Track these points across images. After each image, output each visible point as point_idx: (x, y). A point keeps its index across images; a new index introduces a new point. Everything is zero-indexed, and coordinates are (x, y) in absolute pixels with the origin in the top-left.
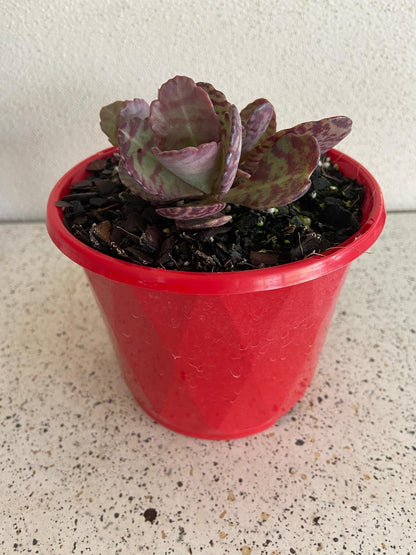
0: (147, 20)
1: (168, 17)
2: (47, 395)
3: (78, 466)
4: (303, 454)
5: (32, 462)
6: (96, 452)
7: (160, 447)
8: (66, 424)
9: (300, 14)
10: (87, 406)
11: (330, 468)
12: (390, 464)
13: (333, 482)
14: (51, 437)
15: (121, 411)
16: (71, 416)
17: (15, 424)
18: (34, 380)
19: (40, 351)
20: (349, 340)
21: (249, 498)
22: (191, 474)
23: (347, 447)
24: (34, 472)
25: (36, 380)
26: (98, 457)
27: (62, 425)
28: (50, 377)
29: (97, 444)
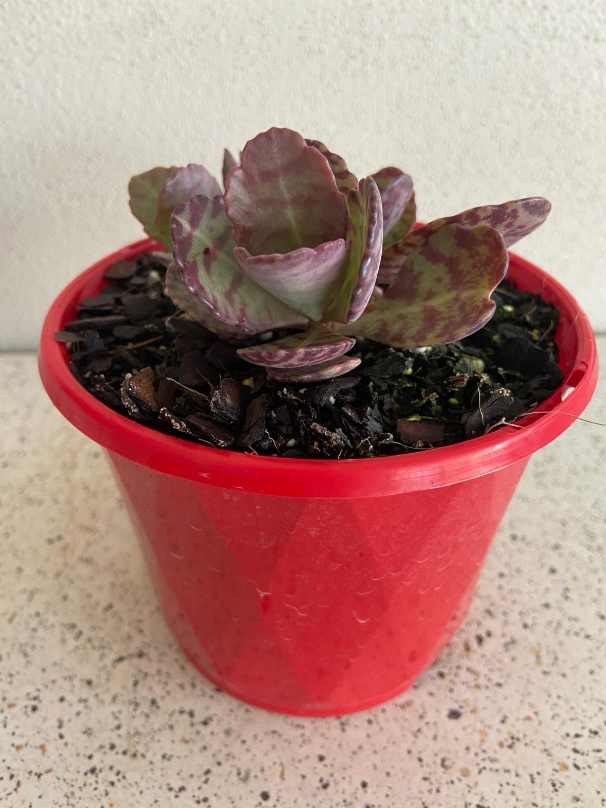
0: (191, 43)
1: (223, 39)
2: (34, 647)
3: (93, 771)
4: (460, 734)
5: (15, 765)
6: (121, 745)
7: (228, 732)
8: (69, 697)
9: (423, 39)
10: (101, 665)
11: (505, 756)
12: (597, 742)
13: (512, 779)
14: (45, 719)
15: (159, 672)
16: (76, 682)
18: (11, 620)
19: (20, 570)
20: (514, 538)
22: (282, 776)
23: (528, 718)
24: (19, 784)
25: (16, 620)
26: (124, 753)
27: (62, 700)
28: (38, 614)
29: (122, 731)
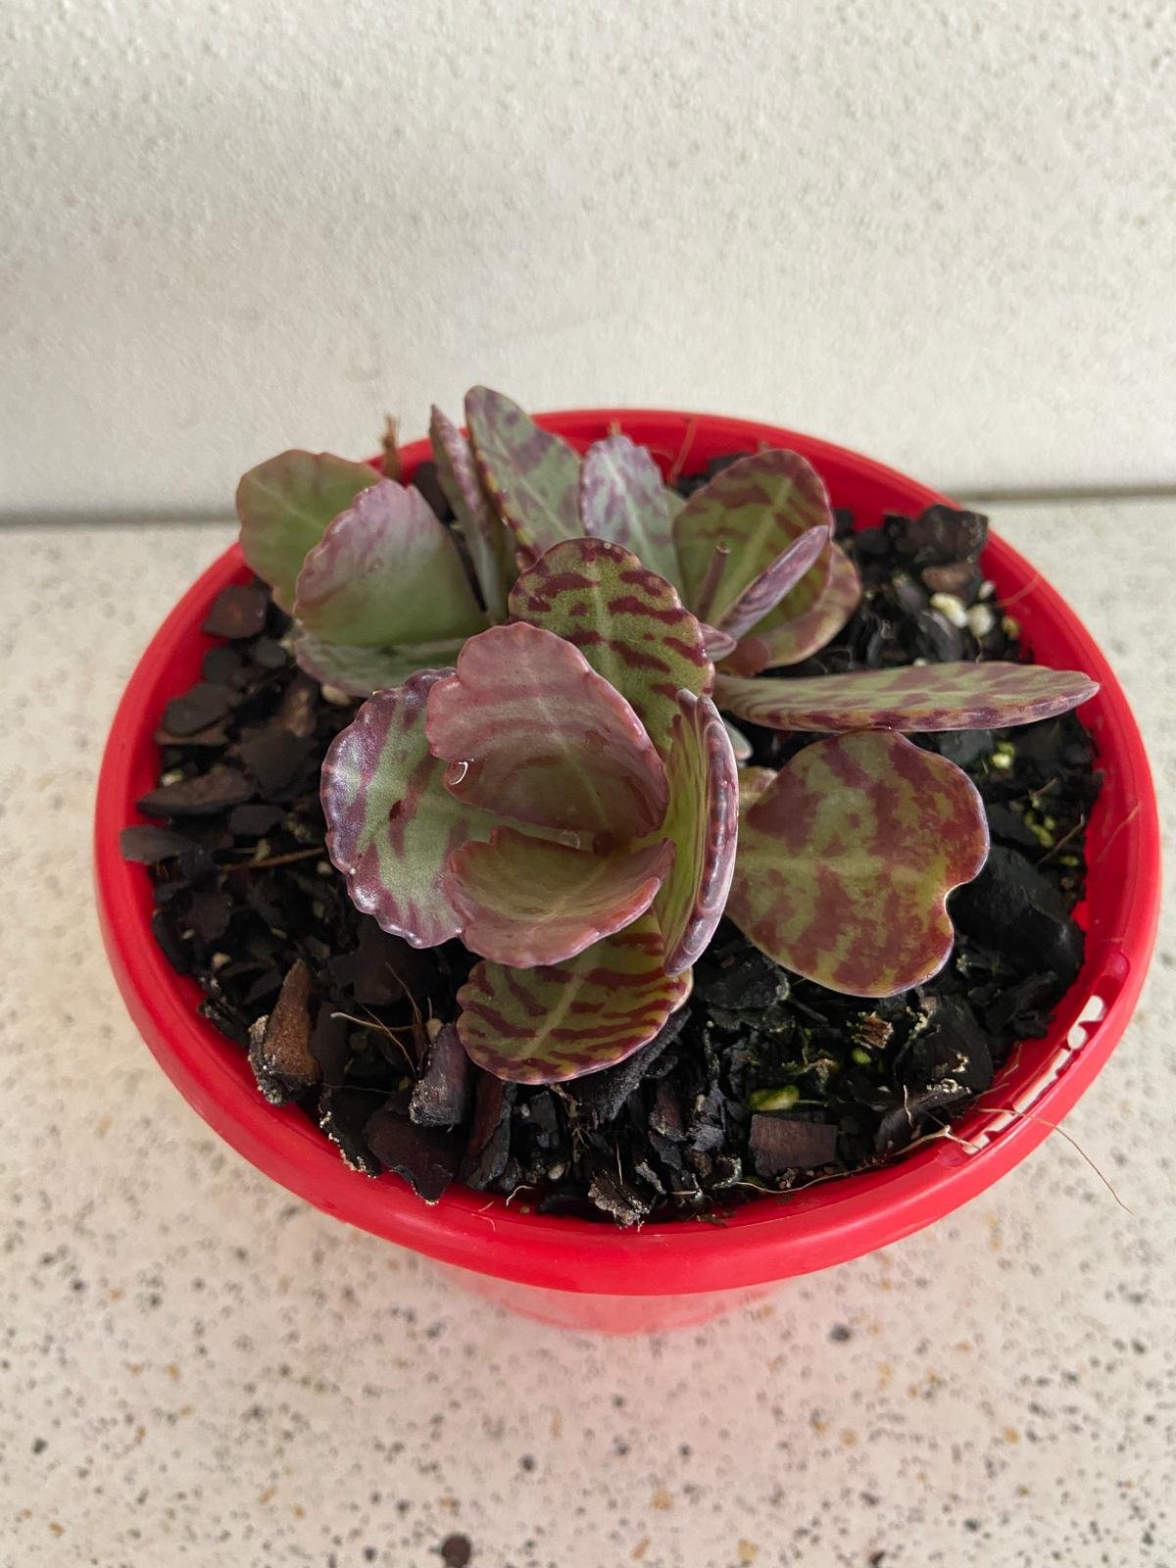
2: (145, 1185)
3: (256, 1413)
4: (847, 1368)
5: (132, 1399)
6: (300, 1368)
7: (469, 1351)
8: (210, 1281)
10: (259, 1221)
11: (917, 1413)
12: (1073, 1396)
13: (923, 1452)
14: (173, 1321)
15: (356, 1239)
16: (220, 1253)
17: (68, 1281)
18: (101, 1132)
19: (106, 1029)
21: (706, 1503)
22: (556, 1431)
23: (964, 1347)
24: (141, 1432)
25: (111, 1132)
26: (305, 1382)
27: (199, 1285)
28: (147, 1122)
29: (300, 1345)
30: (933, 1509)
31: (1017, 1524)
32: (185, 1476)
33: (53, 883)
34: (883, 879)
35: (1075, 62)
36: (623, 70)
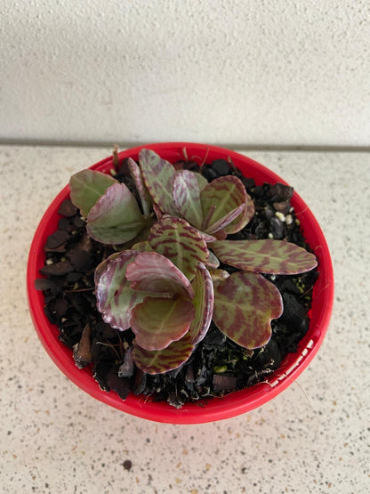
2: (39, 358)
3: (72, 424)
5: (36, 420)
6: (84, 412)
8: (59, 387)
11: (257, 429)
12: (301, 426)
13: (259, 440)
14: (48, 398)
16: (61, 378)
17: (17, 385)
18: (26, 341)
21: (197, 453)
22: (156, 431)
23: (272, 411)
24: (39, 429)
25: (28, 342)
26: (86, 416)
27: (55, 387)
29: (84, 405)
30: (260, 456)
31: (283, 461)
32: (51, 442)
33: (9, 263)
34: (254, 313)
35: (335, 21)
36: (192, 16)
